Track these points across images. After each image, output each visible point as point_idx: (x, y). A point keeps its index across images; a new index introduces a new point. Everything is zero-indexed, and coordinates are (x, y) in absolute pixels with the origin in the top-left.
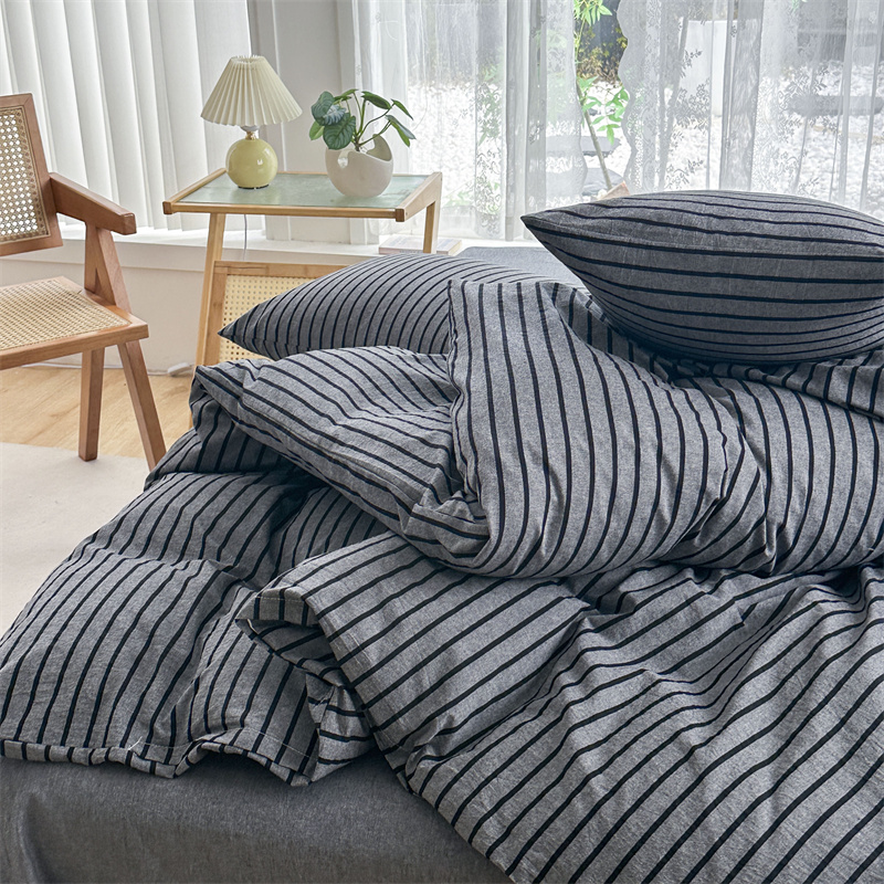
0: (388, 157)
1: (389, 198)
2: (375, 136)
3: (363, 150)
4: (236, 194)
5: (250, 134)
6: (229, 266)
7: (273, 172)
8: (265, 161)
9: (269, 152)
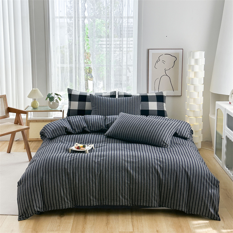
0: (58, 102)
4: (32, 109)
5: (35, 100)
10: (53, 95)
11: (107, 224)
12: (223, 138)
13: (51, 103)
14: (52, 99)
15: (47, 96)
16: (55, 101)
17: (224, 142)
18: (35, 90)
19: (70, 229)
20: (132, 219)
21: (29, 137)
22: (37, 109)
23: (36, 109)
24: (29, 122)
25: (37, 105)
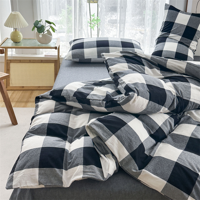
0: (51, 35)
2: (48, 30)
5: (16, 30)
6: (10, 60)
10: (43, 23)
13: (41, 36)
14: (41, 29)
15: (34, 24)
16: (46, 32)
18: (14, 15)
21: (11, 84)
22: (20, 44)
23: (18, 44)
24: (10, 62)
25: (20, 37)
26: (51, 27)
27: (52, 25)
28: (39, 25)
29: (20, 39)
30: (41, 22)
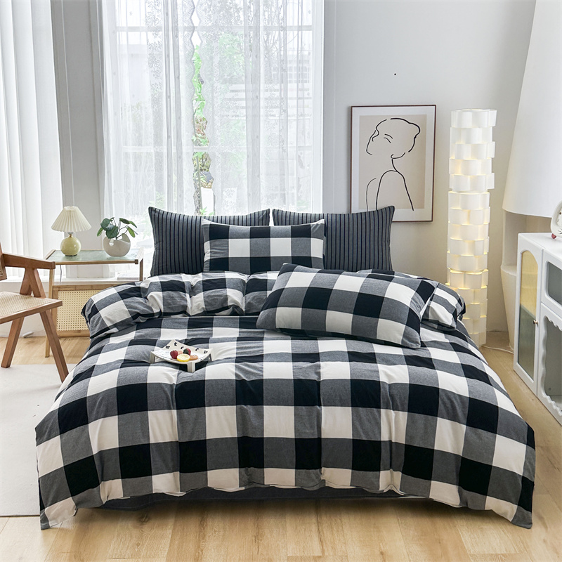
0: (129, 241)
1: (129, 256)
2: (123, 234)
3: (118, 239)
4: (64, 258)
5: (71, 235)
6: (59, 287)
7: (79, 250)
8: (77, 245)
9: (78, 241)
10: (116, 222)
11: (258, 537)
12: (537, 323)
13: (111, 244)
14: (112, 232)
15: (102, 225)
16: (121, 237)
17: (540, 333)
18: (69, 211)
19: (166, 553)
20: (319, 523)
21: (58, 327)
22: (77, 257)
23: (74, 258)
24: (58, 289)
25: (77, 248)
26: (129, 228)
27: (130, 225)
28: (109, 226)
29: (77, 250)
30: (113, 222)
